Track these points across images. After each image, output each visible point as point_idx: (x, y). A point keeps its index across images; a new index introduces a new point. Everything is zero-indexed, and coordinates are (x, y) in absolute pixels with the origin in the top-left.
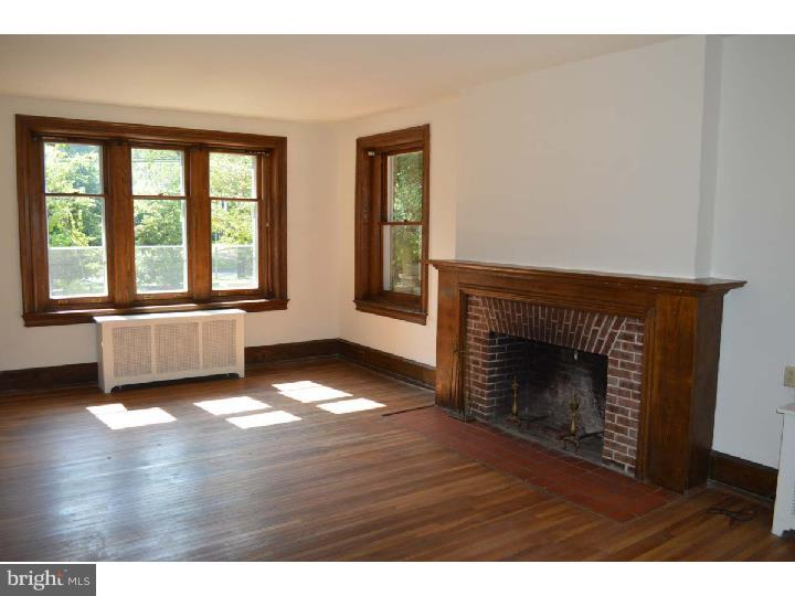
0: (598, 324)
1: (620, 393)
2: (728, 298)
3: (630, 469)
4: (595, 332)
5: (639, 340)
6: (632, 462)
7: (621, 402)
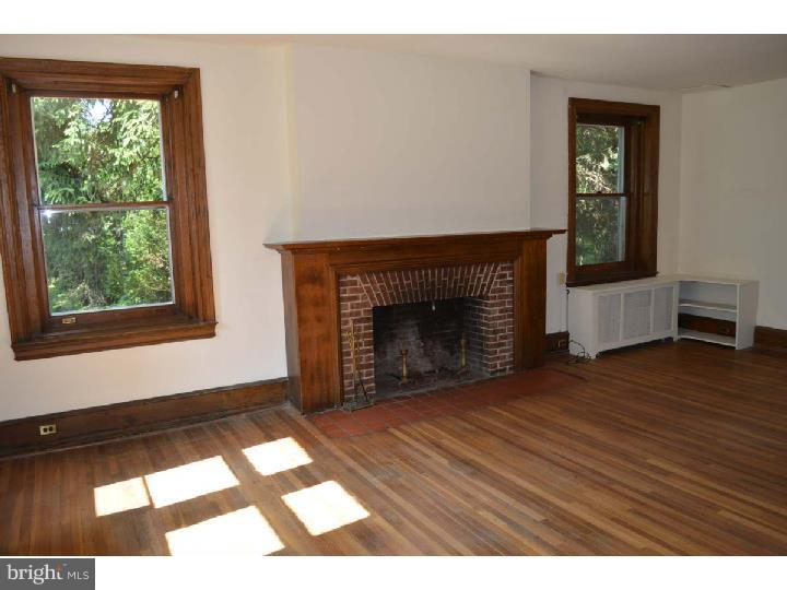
0: (481, 272)
1: (500, 318)
2: (550, 242)
3: (510, 369)
4: (479, 278)
5: (511, 276)
6: (510, 362)
7: (500, 324)
